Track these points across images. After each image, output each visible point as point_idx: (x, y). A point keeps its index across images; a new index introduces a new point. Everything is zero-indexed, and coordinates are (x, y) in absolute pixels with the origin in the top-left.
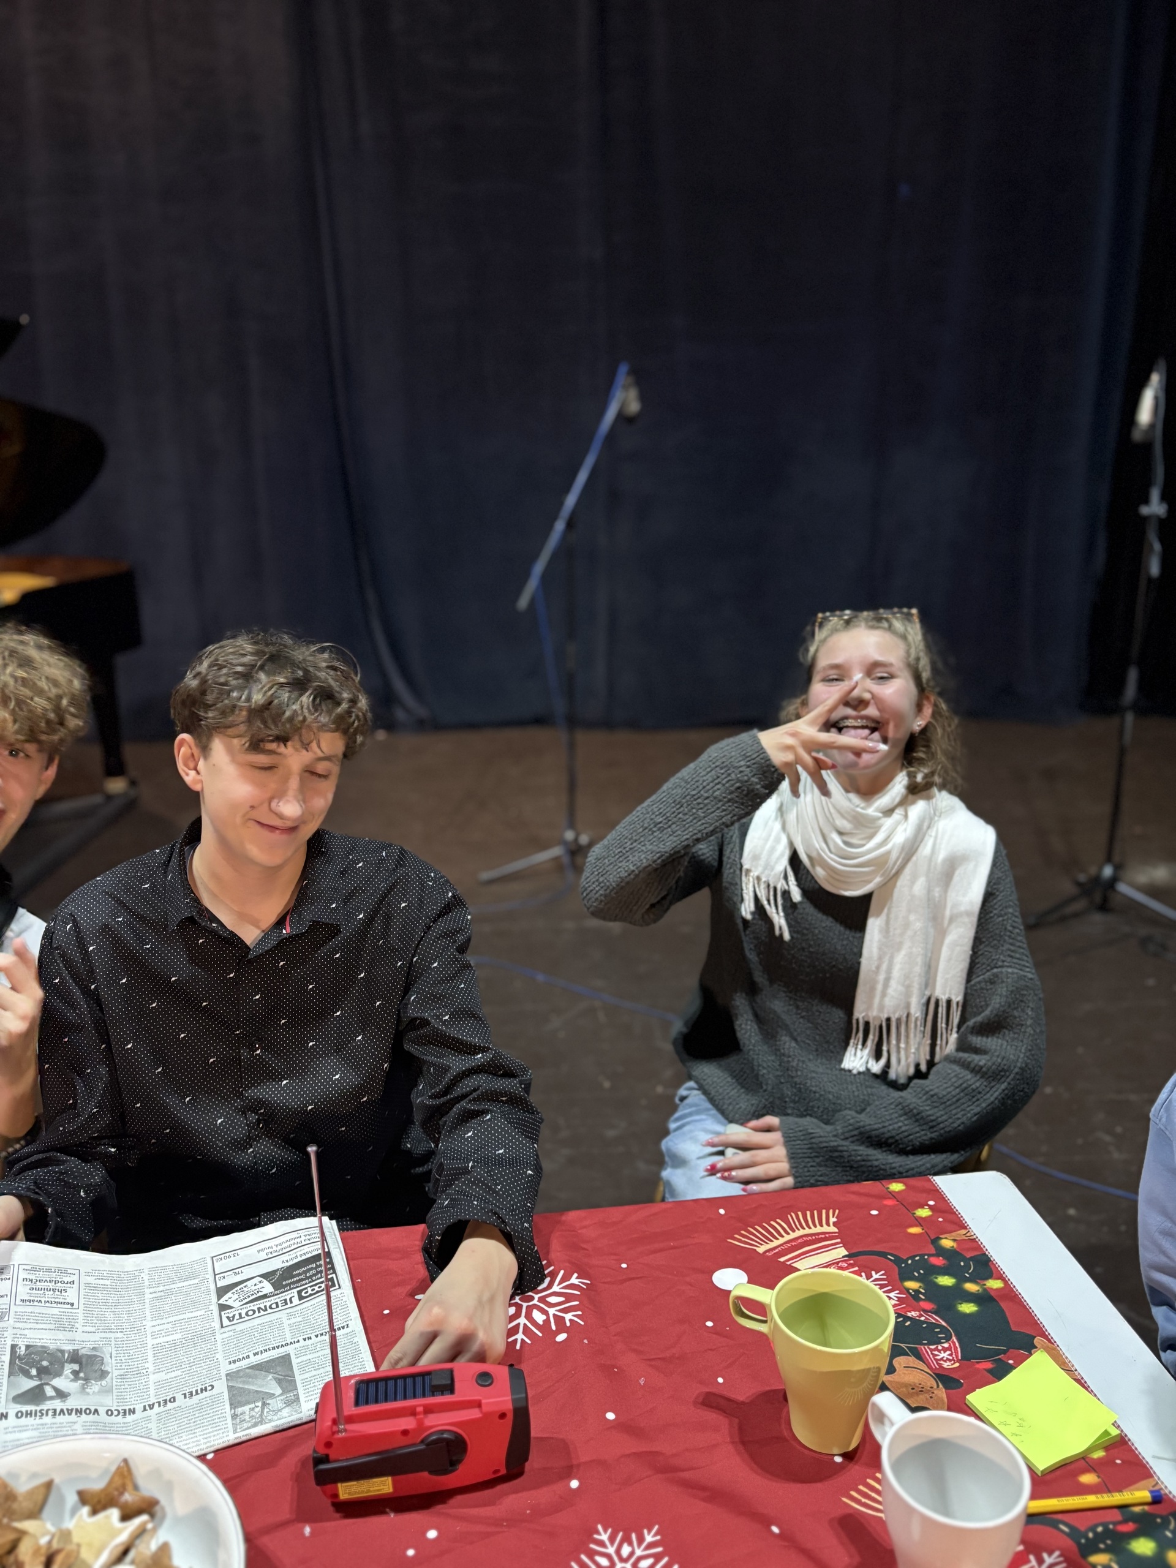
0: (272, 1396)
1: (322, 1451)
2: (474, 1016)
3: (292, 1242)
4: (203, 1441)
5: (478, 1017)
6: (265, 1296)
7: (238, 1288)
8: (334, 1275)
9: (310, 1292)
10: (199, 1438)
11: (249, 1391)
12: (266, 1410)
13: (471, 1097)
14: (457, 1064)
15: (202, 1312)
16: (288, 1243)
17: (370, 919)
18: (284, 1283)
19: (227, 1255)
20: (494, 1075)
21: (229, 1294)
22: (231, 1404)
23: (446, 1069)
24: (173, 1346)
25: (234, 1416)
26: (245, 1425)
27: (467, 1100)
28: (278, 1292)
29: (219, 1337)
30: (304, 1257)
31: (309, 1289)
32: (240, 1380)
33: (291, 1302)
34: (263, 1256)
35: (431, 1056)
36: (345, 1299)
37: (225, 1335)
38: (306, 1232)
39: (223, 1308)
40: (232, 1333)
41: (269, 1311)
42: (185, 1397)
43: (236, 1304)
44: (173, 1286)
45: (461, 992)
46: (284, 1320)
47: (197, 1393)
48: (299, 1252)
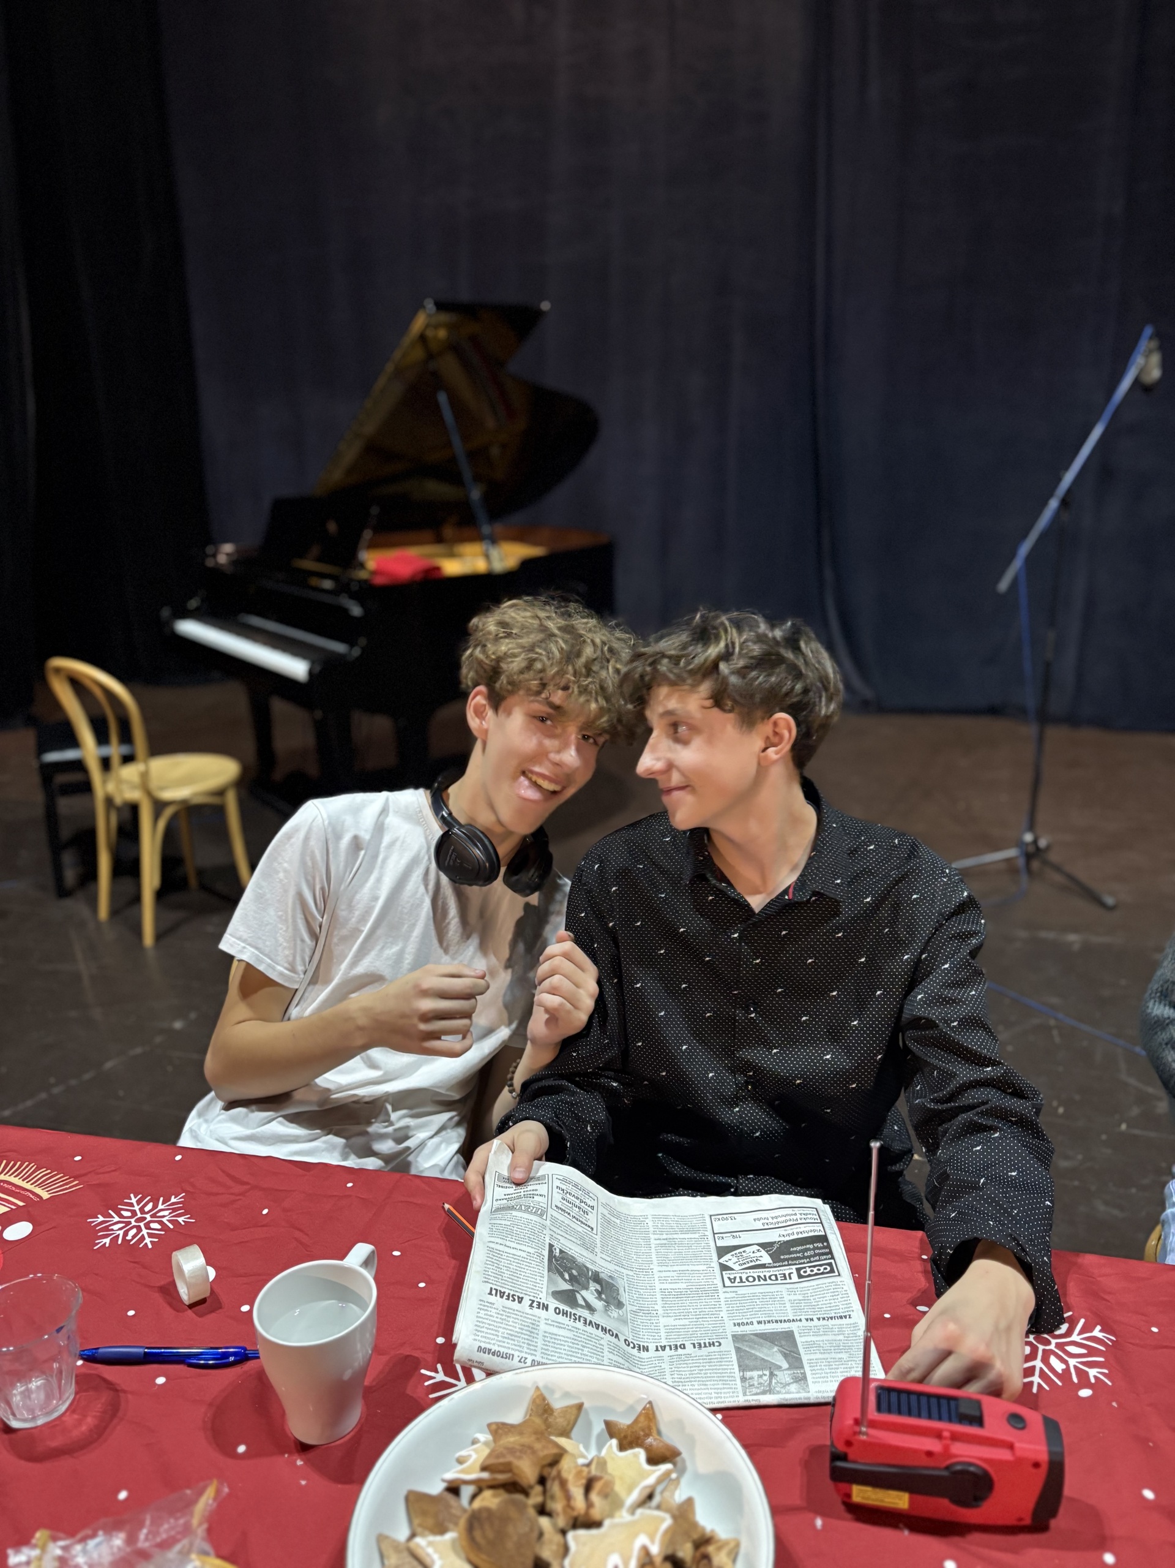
0: (779, 1368)
1: (841, 1448)
2: (983, 1026)
3: (788, 1218)
4: (714, 1395)
5: (988, 1028)
6: (763, 1266)
7: (737, 1251)
8: (832, 1261)
9: (809, 1272)
10: (710, 1391)
11: (757, 1358)
12: (774, 1381)
13: (979, 1110)
14: (965, 1073)
15: (704, 1267)
16: (784, 1219)
17: (877, 905)
18: (782, 1257)
19: (725, 1216)
20: (1004, 1091)
21: (728, 1256)
22: (740, 1366)
23: (953, 1075)
24: (679, 1294)
25: (743, 1379)
26: (754, 1391)
27: (974, 1111)
28: (777, 1264)
29: (722, 1296)
30: (800, 1236)
31: (808, 1270)
32: (745, 1343)
33: (790, 1278)
34: (758, 1225)
35: (937, 1059)
36: (845, 1288)
37: (728, 1295)
38: (802, 1211)
39: (724, 1268)
40: (733, 1295)
41: (769, 1281)
42: (694, 1347)
43: (736, 1267)
44: (675, 1236)
45: (972, 1000)
46: (785, 1294)
47: (705, 1346)
48: (796, 1229)
